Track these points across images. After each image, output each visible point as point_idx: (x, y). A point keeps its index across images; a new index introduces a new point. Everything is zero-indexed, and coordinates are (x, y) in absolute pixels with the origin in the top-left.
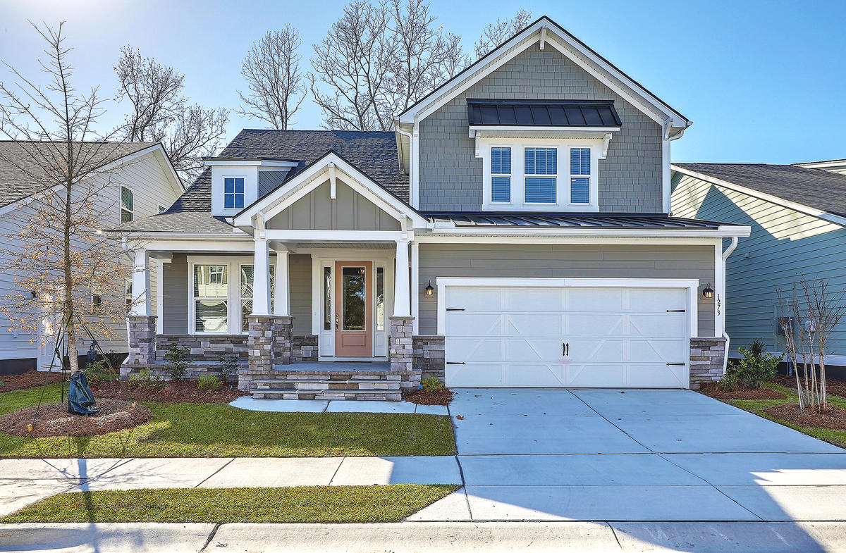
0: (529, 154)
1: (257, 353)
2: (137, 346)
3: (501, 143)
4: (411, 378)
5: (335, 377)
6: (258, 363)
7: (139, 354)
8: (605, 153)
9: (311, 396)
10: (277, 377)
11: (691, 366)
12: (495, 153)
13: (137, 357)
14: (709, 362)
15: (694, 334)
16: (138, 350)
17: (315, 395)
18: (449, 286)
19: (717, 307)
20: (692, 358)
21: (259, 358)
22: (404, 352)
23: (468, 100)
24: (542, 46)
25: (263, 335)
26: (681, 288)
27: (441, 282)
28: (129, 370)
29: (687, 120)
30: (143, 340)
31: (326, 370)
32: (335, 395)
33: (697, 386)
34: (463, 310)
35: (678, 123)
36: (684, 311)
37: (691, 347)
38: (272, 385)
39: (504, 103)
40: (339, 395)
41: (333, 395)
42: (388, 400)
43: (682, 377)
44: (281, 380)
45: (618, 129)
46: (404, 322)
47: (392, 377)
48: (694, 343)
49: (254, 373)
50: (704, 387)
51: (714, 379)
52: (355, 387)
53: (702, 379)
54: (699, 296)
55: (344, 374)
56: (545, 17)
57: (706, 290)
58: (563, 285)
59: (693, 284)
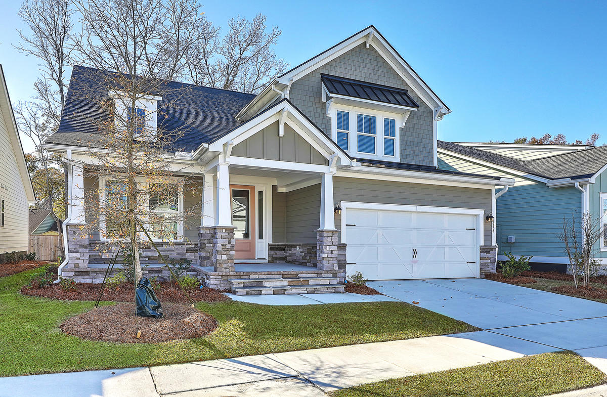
0: (360, 118)
1: (225, 257)
2: (77, 252)
3: (344, 108)
4: (339, 275)
5: (286, 276)
6: (225, 265)
7: (79, 259)
8: (404, 124)
9: (282, 292)
10: (242, 277)
11: (481, 264)
12: (339, 115)
13: (77, 261)
14: (489, 261)
15: (482, 244)
16: (78, 255)
17: (285, 290)
18: (348, 208)
19: (492, 227)
20: (481, 259)
21: (226, 262)
22: (333, 256)
23: (321, 74)
24: (368, 46)
25: (229, 243)
26: (473, 215)
27: (344, 205)
28: (72, 274)
29: (449, 110)
30: (82, 246)
31: (279, 270)
32: (299, 290)
33: (483, 276)
34: (355, 225)
35: (444, 110)
36: (474, 229)
37: (481, 252)
38: (246, 284)
39: (344, 80)
40: (302, 290)
41: (298, 290)
42: (336, 292)
43: (475, 270)
44: (245, 279)
45: (416, 110)
46: (333, 234)
47: (326, 275)
48: (483, 249)
49: (224, 274)
50: (488, 276)
51: (491, 271)
52: (307, 283)
53: (486, 271)
54: (484, 221)
55: (293, 273)
56: (372, 26)
57: (488, 218)
58: (415, 210)
59: (481, 213)
